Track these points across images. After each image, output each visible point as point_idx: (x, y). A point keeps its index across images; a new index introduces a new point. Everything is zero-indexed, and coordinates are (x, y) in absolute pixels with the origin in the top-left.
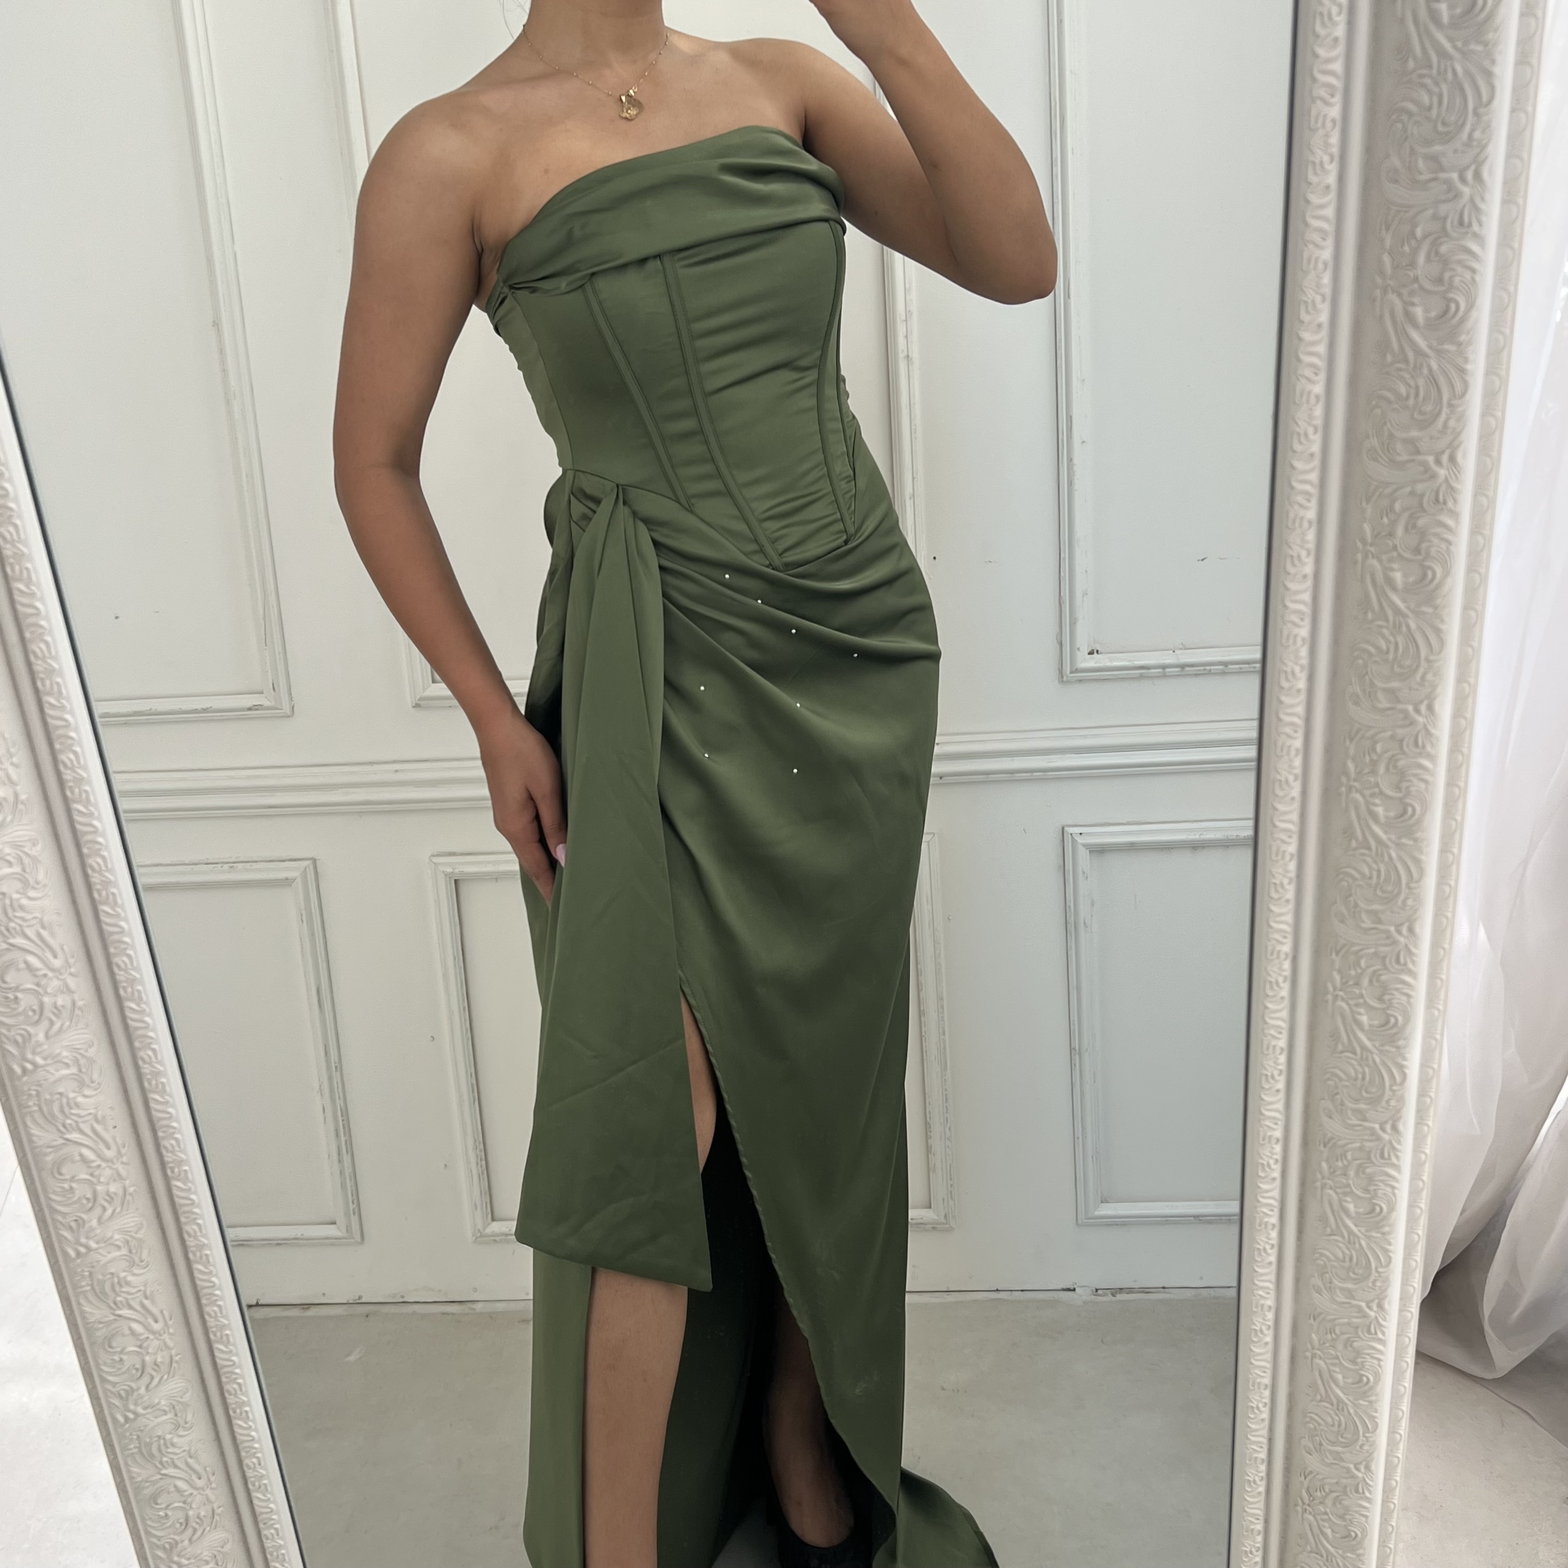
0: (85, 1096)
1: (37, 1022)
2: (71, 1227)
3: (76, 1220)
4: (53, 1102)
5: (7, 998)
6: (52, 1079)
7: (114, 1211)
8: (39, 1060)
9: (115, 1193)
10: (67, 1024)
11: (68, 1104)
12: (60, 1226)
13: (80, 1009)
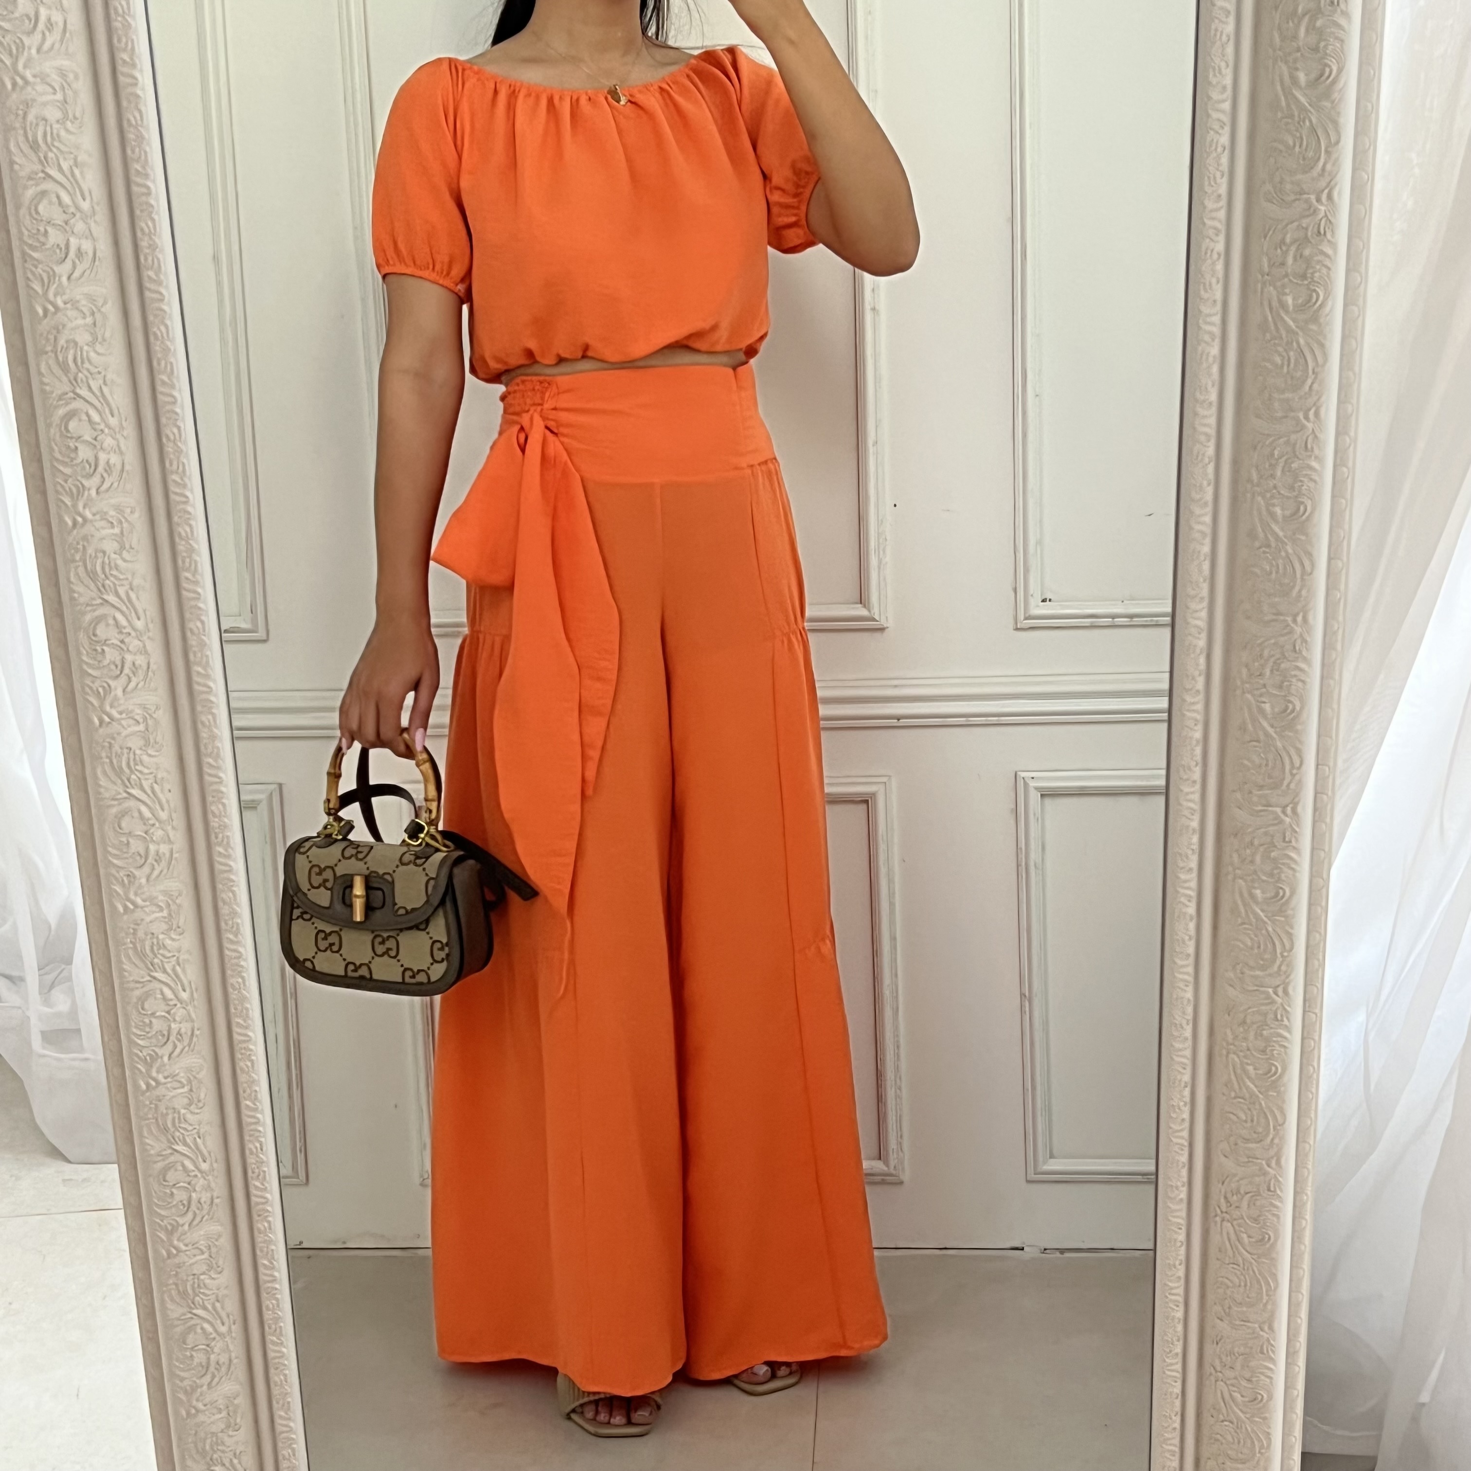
0: (150, 756)
1: (118, 677)
2: (123, 883)
3: (128, 875)
4: (122, 755)
5: (96, 650)
6: (124, 732)
7: (161, 872)
8: (115, 713)
9: (164, 854)
10: (142, 683)
11: (134, 759)
12: (113, 880)
13: (153, 672)
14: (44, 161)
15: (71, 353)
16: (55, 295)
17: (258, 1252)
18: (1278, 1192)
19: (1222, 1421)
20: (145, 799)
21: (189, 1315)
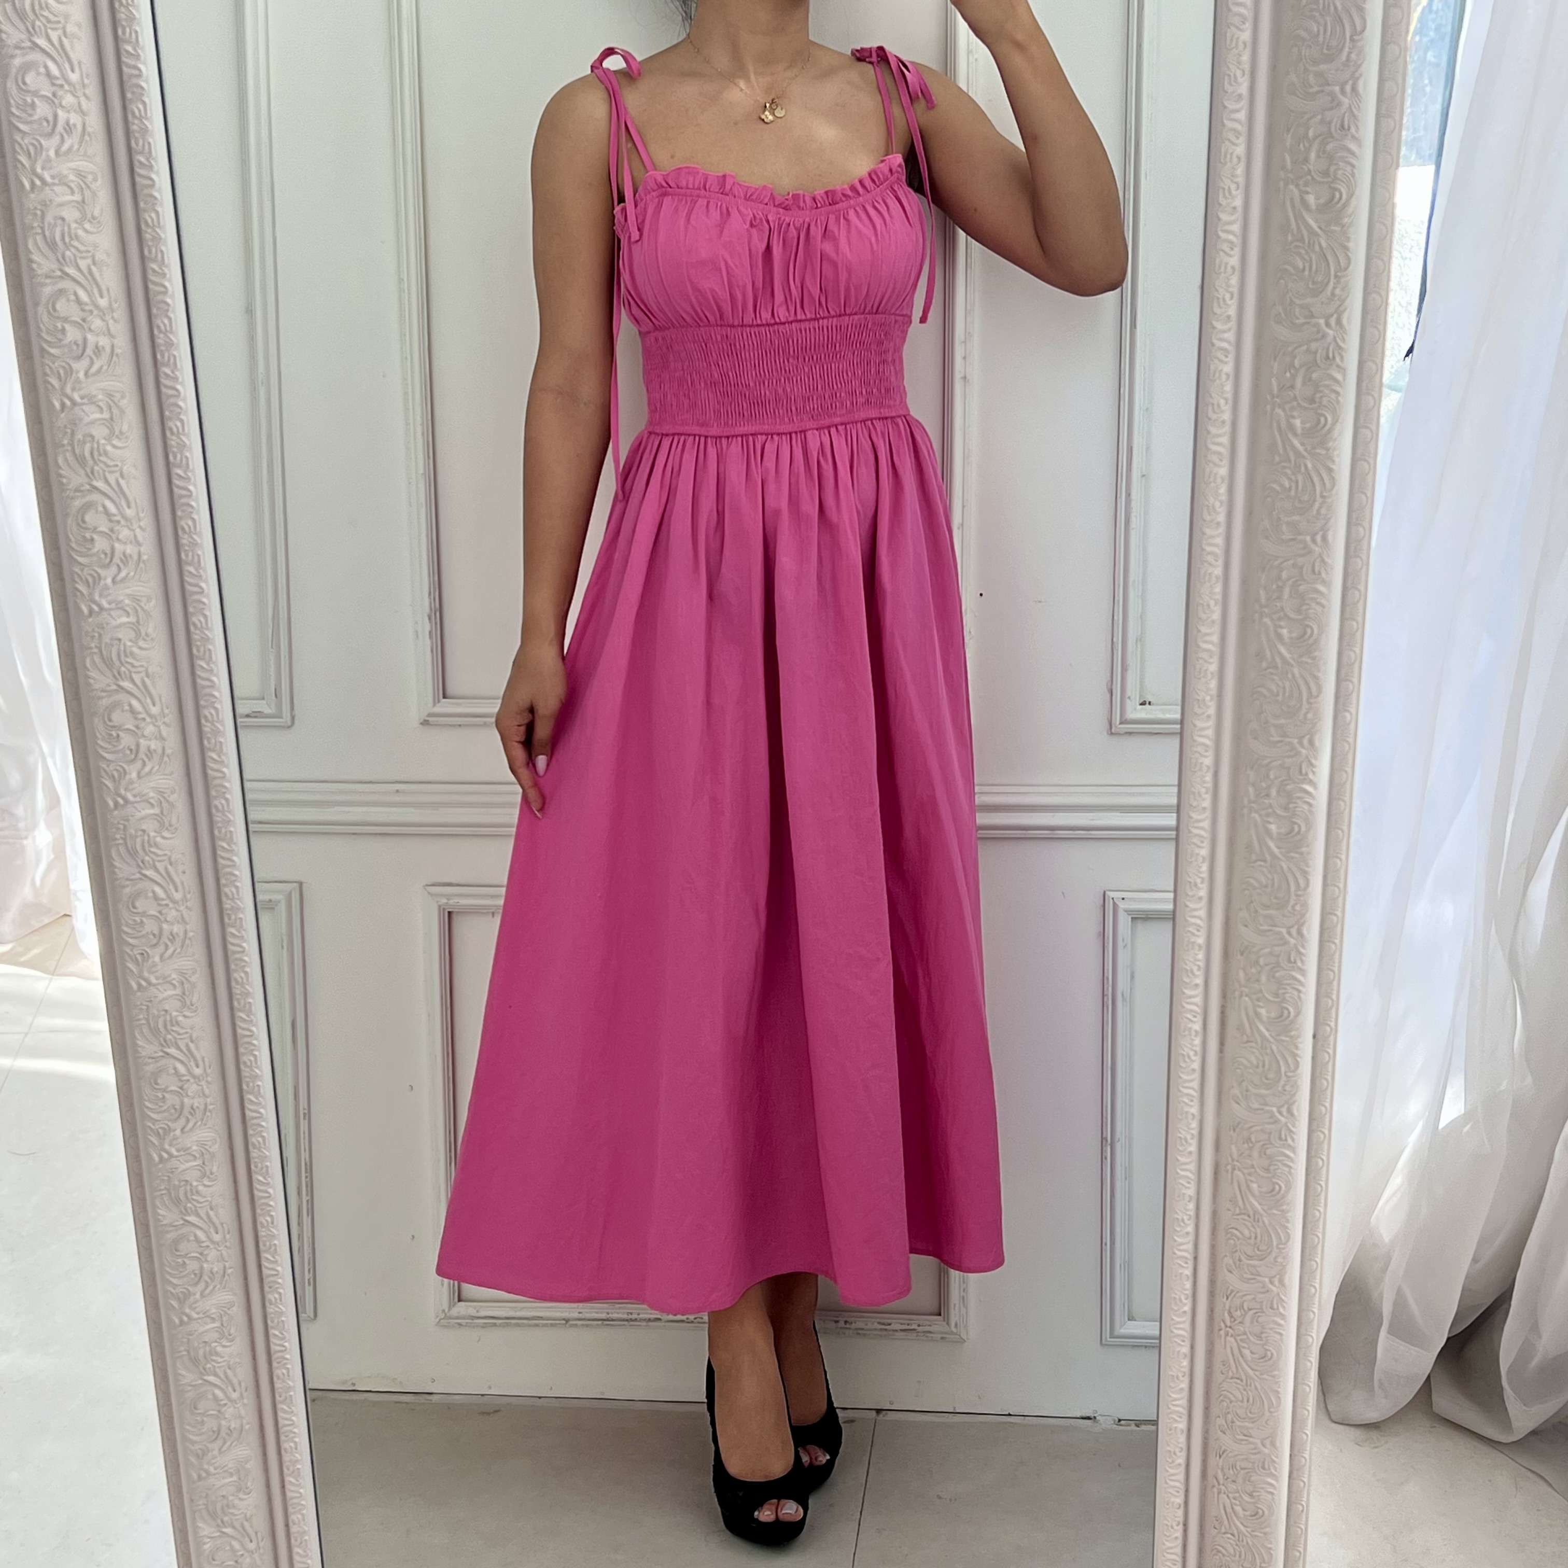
0: (163, 838)
1: (133, 761)
2: (137, 961)
3: (142, 954)
4: (136, 837)
5: (111, 735)
6: (139, 815)
7: (174, 951)
8: (130, 796)
9: (177, 934)
10: (157, 767)
11: (149, 842)
12: (127, 958)
13: (168, 756)
14: (62, 261)
15: (87, 447)
16: (73, 389)
17: (269, 1322)
18: (1281, 1310)
19: (1225, 1533)
20: (159, 881)
21: (200, 1382)
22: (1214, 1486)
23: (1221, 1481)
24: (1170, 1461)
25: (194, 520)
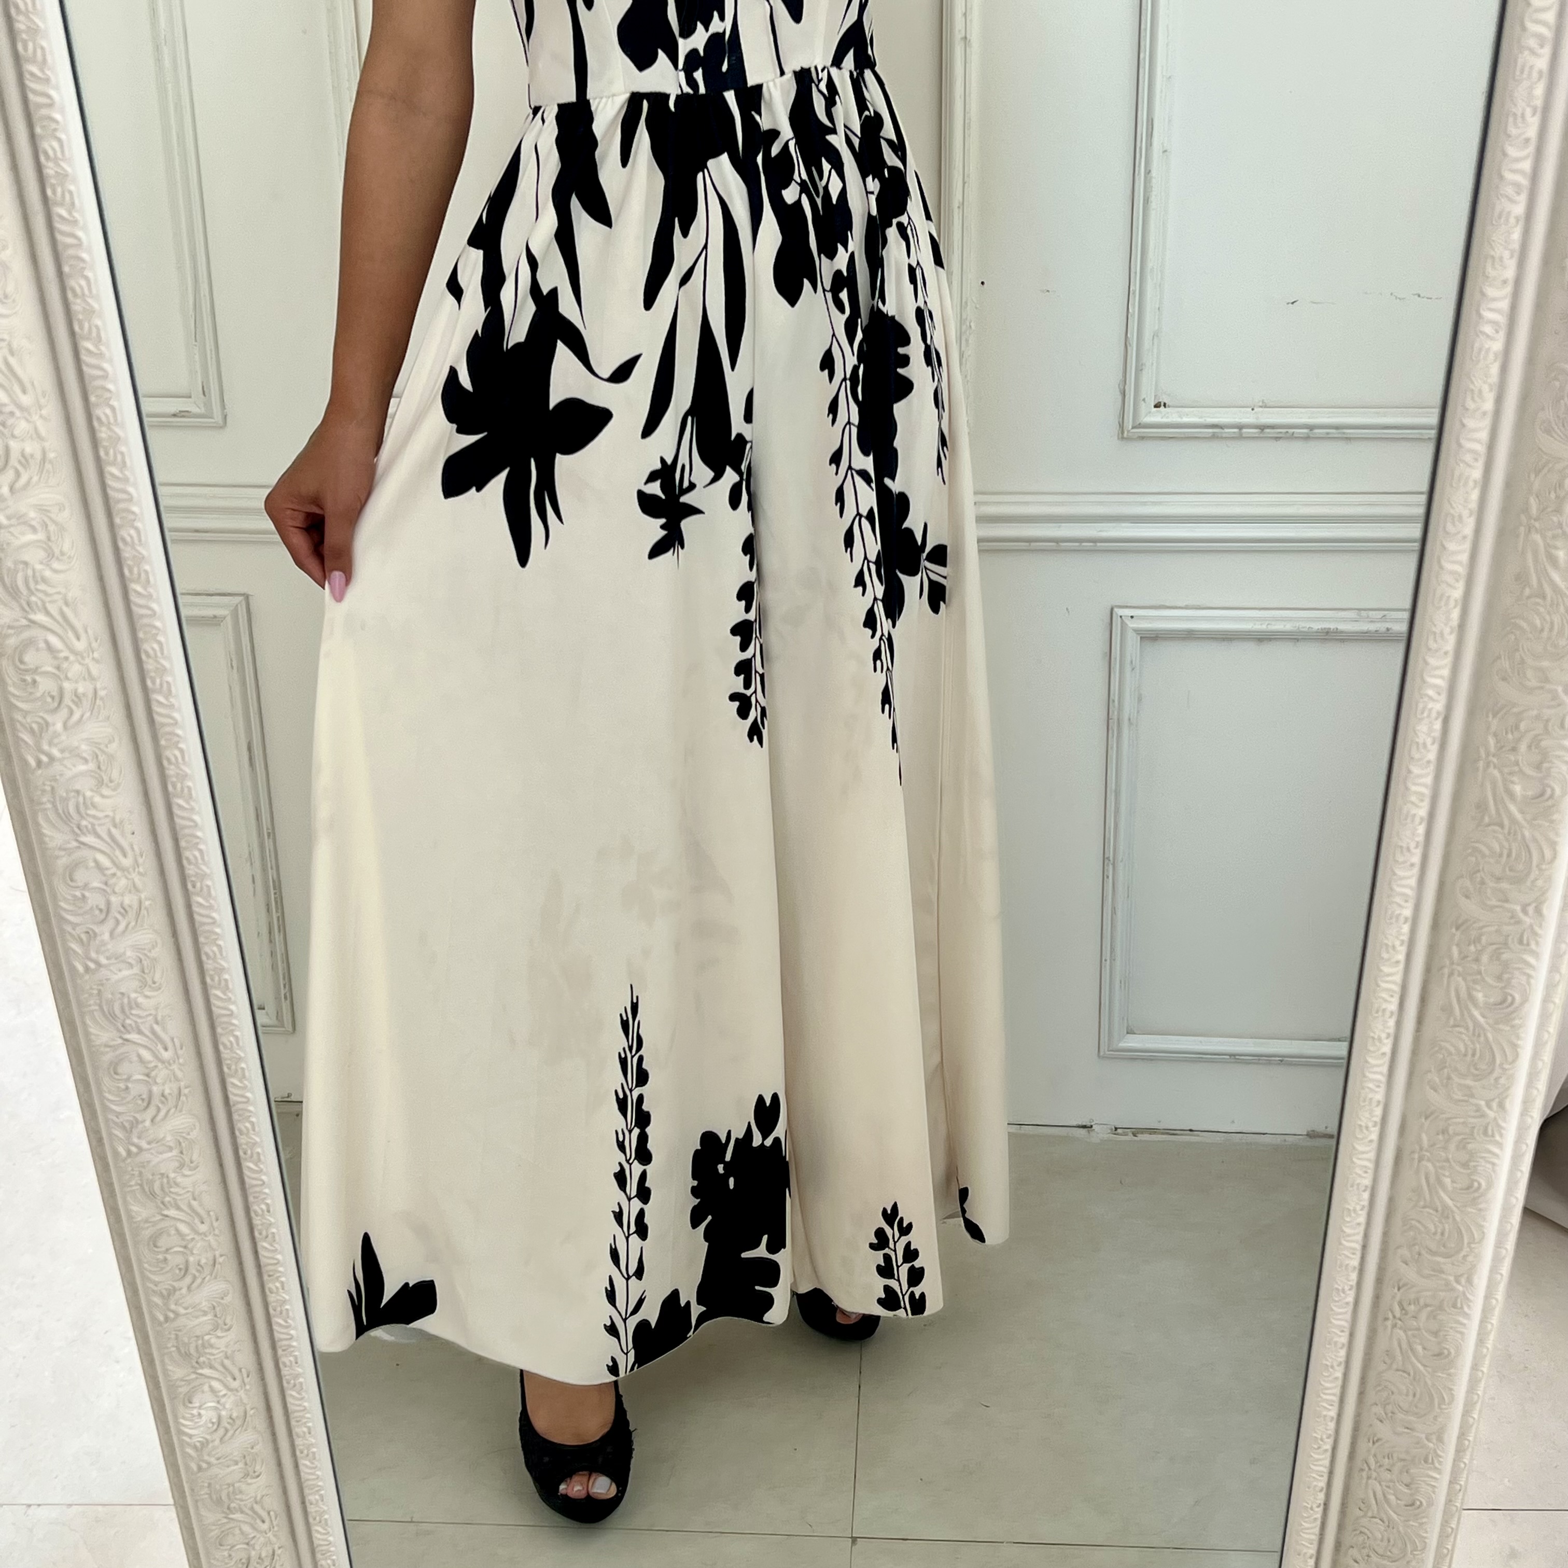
0: (103, 796)
1: (55, 710)
2: (81, 940)
3: (88, 933)
4: (69, 799)
5: (24, 681)
6: (69, 774)
7: (128, 925)
8: (55, 752)
9: (130, 906)
10: (88, 714)
11: (84, 803)
12: (68, 937)
13: (102, 699)
17: (271, 1311)
18: (1464, 1308)
19: (1372, 1517)
20: (103, 849)
21: (194, 1376)
22: (1362, 1470)
23: (1373, 1467)
24: (1316, 1446)
25: (113, 409)
